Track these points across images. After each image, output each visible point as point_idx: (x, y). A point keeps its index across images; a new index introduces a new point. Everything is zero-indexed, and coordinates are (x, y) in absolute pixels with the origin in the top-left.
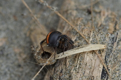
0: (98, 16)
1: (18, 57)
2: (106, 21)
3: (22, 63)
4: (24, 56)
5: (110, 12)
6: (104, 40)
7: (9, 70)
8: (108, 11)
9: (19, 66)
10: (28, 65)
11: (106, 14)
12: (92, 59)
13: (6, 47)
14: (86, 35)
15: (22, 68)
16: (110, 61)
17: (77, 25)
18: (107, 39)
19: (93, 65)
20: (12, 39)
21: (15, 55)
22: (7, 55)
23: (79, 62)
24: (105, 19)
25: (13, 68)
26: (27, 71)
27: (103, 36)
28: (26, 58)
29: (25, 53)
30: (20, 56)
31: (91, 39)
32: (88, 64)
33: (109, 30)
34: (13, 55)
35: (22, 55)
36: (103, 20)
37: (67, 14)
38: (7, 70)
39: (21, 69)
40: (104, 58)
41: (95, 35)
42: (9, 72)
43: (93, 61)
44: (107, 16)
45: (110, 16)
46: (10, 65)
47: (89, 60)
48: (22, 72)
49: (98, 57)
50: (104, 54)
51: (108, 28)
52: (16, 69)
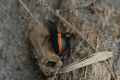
0: (101, 15)
1: (18, 61)
2: (110, 21)
3: (22, 67)
4: (24, 59)
5: (113, 10)
6: (111, 46)
7: (8, 74)
8: (111, 9)
9: (19, 69)
10: (27, 68)
11: (110, 12)
12: (100, 68)
13: (5, 50)
14: (92, 41)
15: (22, 71)
16: (117, 69)
17: (82, 30)
18: (114, 45)
19: (101, 75)
20: (8, 39)
21: (14, 58)
22: (6, 58)
23: (86, 72)
24: (108, 19)
25: (12, 71)
26: (27, 75)
27: (110, 41)
28: (26, 61)
29: (24, 55)
30: (20, 59)
31: (98, 46)
32: (96, 75)
33: (114, 31)
34: (12, 58)
35: (21, 57)
36: (107, 20)
37: (69, 14)
38: (6, 74)
39: (20, 73)
40: (112, 66)
41: (102, 42)
42: (8, 76)
43: (101, 70)
44: (111, 15)
45: (114, 15)
46: (9, 68)
47: (97, 70)
48: (21, 75)
49: (106, 65)
50: (111, 62)
51: (113, 29)
52: (16, 73)
